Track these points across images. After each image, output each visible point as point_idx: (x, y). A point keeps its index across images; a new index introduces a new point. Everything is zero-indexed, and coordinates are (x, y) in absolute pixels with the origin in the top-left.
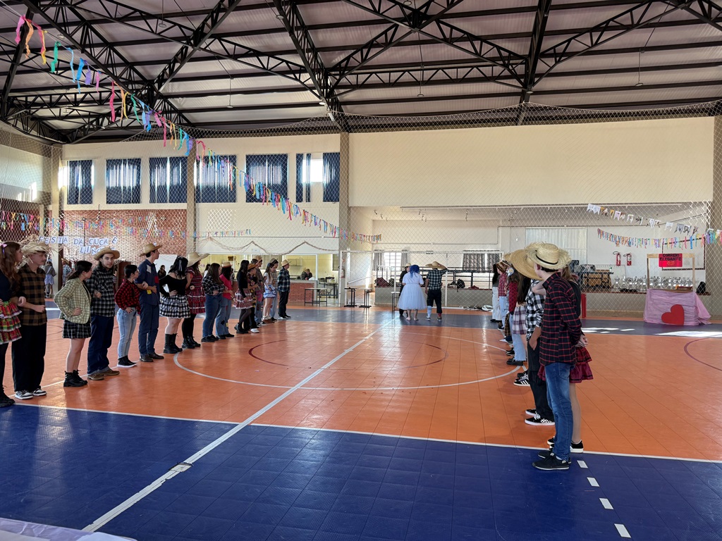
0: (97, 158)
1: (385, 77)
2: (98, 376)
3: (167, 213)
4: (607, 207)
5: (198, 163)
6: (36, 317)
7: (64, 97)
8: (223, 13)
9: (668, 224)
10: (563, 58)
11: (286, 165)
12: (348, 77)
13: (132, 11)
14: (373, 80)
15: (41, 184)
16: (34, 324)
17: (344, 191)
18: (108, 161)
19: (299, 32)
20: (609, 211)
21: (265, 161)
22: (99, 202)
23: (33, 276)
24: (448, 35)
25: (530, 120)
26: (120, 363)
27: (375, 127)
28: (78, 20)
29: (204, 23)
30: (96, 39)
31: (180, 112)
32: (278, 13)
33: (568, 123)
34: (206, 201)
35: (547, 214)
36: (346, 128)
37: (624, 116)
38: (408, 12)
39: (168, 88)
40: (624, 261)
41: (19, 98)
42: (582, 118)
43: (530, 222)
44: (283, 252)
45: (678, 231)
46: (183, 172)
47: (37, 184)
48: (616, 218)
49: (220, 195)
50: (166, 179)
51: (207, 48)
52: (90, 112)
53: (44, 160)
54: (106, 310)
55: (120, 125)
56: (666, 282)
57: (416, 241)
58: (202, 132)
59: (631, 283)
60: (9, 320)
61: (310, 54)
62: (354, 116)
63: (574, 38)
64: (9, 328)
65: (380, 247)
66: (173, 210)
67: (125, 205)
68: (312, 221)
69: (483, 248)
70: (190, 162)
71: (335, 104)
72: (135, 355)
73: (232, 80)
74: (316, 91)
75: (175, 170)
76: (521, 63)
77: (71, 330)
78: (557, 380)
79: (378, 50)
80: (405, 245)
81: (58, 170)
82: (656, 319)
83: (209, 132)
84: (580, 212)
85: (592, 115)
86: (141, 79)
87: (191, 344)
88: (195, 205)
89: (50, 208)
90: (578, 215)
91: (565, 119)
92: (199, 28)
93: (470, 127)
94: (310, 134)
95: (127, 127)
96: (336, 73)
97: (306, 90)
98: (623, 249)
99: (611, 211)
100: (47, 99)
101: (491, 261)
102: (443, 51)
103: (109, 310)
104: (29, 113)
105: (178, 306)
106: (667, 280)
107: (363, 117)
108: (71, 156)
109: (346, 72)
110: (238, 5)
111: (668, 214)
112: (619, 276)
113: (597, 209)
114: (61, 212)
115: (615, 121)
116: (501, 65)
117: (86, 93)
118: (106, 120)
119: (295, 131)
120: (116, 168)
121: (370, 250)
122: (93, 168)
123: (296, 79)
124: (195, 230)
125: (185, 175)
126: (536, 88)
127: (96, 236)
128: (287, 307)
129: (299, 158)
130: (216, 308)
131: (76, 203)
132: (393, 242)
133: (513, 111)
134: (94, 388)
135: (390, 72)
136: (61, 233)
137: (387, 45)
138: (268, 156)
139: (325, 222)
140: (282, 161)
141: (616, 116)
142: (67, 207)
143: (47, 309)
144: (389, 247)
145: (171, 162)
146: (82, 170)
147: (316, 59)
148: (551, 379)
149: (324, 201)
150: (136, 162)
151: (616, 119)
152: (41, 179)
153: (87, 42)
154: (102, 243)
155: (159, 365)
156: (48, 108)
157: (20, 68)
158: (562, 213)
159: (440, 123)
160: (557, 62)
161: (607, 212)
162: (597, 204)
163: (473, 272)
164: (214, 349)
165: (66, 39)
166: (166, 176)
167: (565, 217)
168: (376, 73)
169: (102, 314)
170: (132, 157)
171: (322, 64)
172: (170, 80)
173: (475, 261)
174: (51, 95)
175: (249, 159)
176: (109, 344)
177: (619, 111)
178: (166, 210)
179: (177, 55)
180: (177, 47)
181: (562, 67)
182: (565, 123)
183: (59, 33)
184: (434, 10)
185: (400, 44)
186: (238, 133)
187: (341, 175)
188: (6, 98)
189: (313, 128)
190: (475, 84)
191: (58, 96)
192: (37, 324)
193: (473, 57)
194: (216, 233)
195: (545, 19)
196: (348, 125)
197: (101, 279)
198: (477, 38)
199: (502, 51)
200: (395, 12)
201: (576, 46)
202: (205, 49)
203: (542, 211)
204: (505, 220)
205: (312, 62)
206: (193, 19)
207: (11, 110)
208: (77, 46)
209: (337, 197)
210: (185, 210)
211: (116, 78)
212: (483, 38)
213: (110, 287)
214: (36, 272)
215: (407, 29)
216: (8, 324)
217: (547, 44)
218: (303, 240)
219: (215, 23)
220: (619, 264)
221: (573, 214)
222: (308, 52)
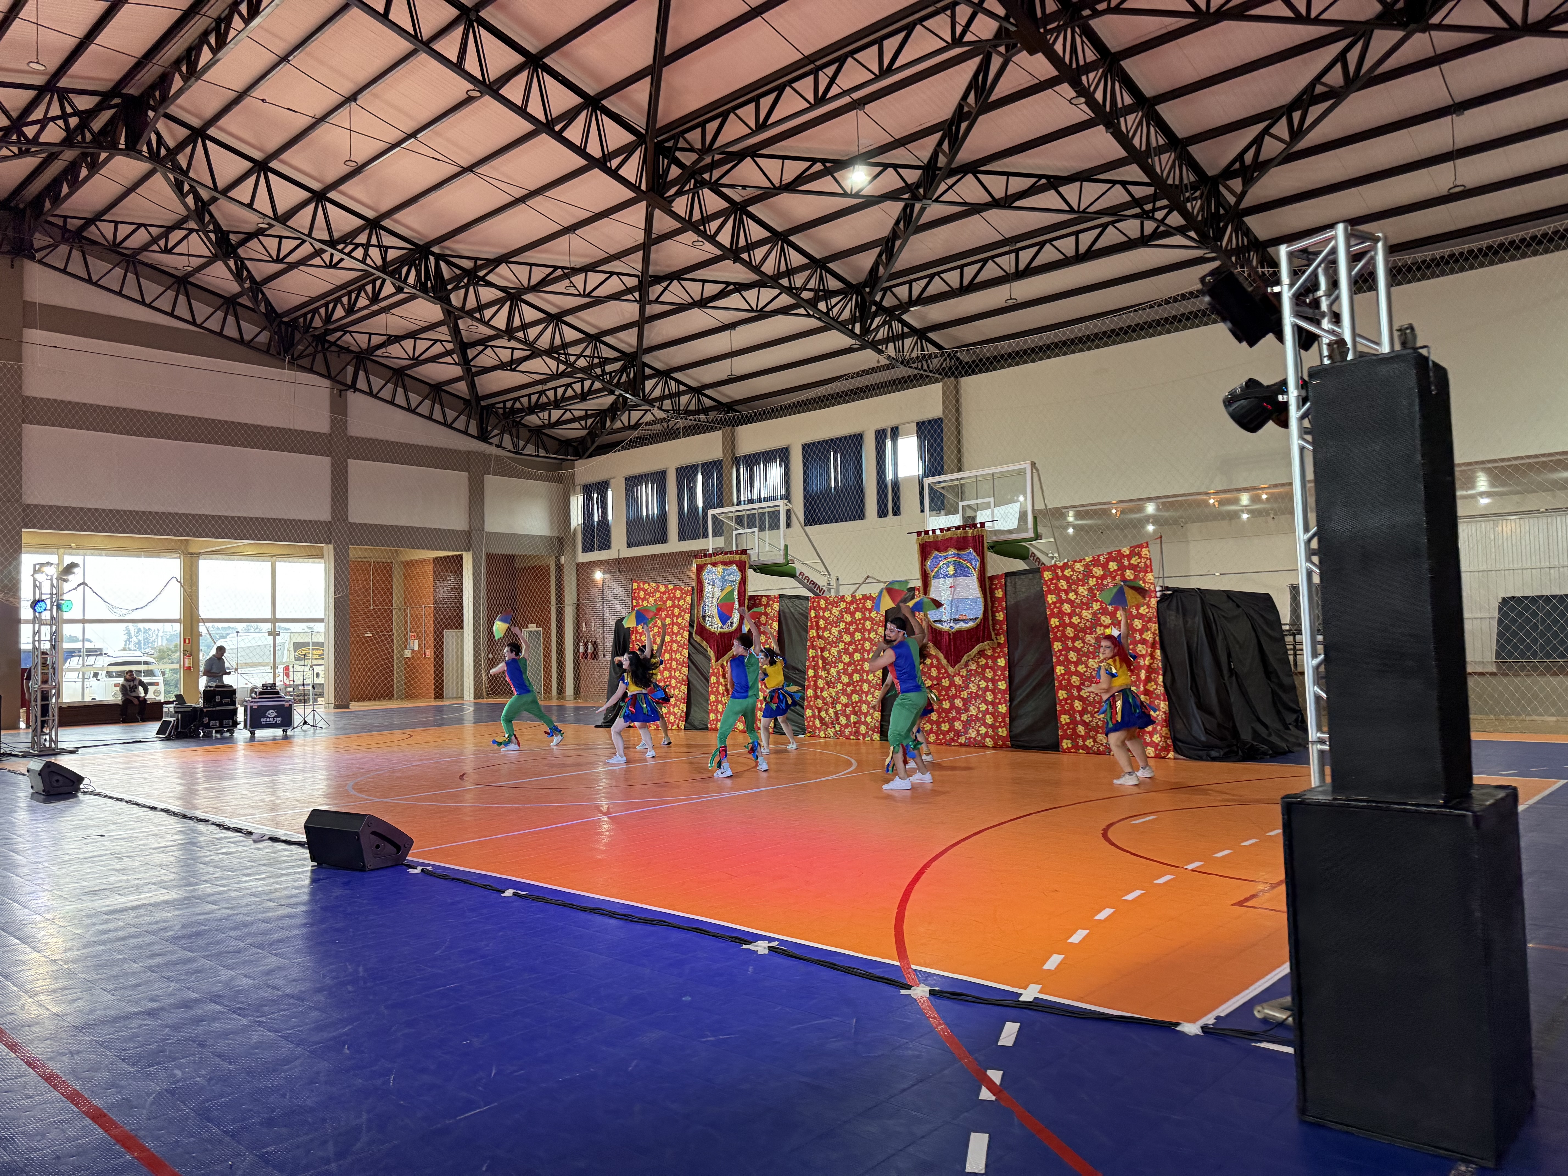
0: (613, 477)
1: (954, 278)
5: (738, 468)
10: (1257, 174)
11: (861, 452)
13: (551, 269)
14: (935, 287)
18: (627, 480)
21: (830, 452)
22: (619, 545)
24: (999, 193)
29: (643, 264)
30: (532, 316)
31: (699, 390)
32: (698, 239)
46: (719, 484)
50: (697, 500)
51: (661, 300)
52: (586, 410)
53: (552, 489)
63: (1266, 130)
70: (727, 468)
75: (709, 481)
79: (901, 242)
81: (569, 502)
83: (749, 414)
92: (642, 272)
108: (585, 478)
114: (576, 565)
116: (1134, 217)
122: (609, 492)
123: (810, 315)
125: (720, 489)
129: (880, 436)
131: (593, 548)
135: (961, 267)
137: (909, 233)
138: (834, 440)
140: (854, 446)
142: (583, 558)
145: (702, 472)
149: (922, 511)
150: (660, 477)
157: (474, 368)
166: (697, 493)
170: (654, 469)
175: (807, 451)
185: (922, 227)
187: (946, 459)
196: (955, 365)
198: (1069, 179)
199: (1136, 188)
201: (1270, 146)
206: (631, 261)
212: (1084, 175)
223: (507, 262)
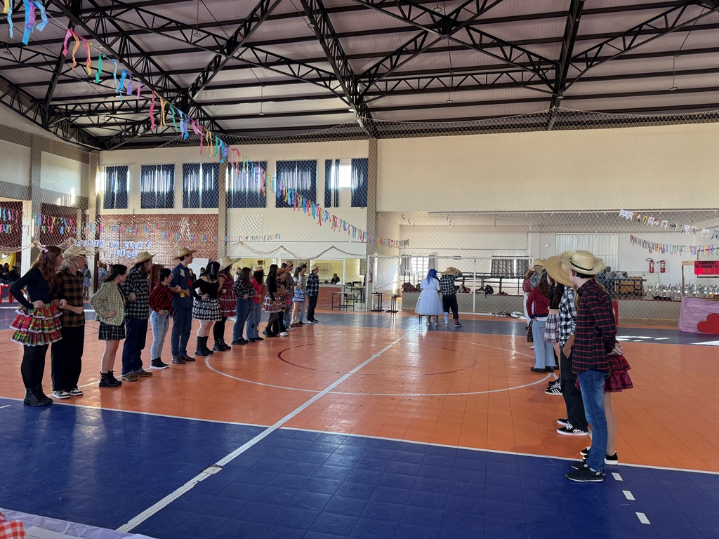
0: (133, 164)
1: (414, 83)
2: (132, 377)
3: (200, 218)
4: (640, 213)
5: (230, 170)
6: (75, 319)
7: (102, 105)
8: (256, 23)
9: (704, 231)
10: (595, 63)
11: (315, 170)
12: (377, 83)
13: (169, 22)
14: (402, 86)
15: (79, 190)
16: (73, 326)
17: (372, 197)
18: (143, 167)
19: (329, 40)
20: (642, 217)
21: (295, 167)
22: (134, 207)
23: (73, 279)
24: (477, 42)
25: (560, 125)
26: (153, 365)
27: (403, 132)
28: (117, 31)
29: (237, 32)
30: (133, 50)
31: (213, 119)
32: (309, 22)
33: (599, 128)
34: (237, 207)
35: (578, 220)
36: (375, 134)
37: (658, 121)
38: (438, 18)
39: (201, 95)
40: (657, 268)
41: (59, 107)
42: (614, 123)
43: (560, 228)
44: (311, 256)
45: (715, 238)
46: (215, 178)
47: (76, 189)
48: (650, 224)
49: (251, 201)
50: (198, 185)
51: (240, 57)
52: (126, 120)
53: (83, 166)
54: (140, 312)
55: (154, 132)
56: (701, 289)
57: (444, 246)
58: (234, 138)
59: (665, 291)
60: (51, 322)
61: (340, 61)
62: (383, 123)
63: (606, 42)
64: (50, 329)
65: (408, 251)
66: (205, 215)
67: (158, 209)
68: (341, 226)
69: (512, 253)
70: (222, 168)
71: (364, 111)
72: (167, 357)
73: (263, 88)
74: (345, 98)
75: (208, 175)
76: (552, 68)
77: (106, 332)
78: (592, 390)
79: (408, 56)
80: (433, 250)
81: (95, 176)
82: (691, 328)
83: (241, 139)
84: (611, 218)
85: (625, 120)
86: (175, 87)
87: (222, 347)
88: (226, 210)
89: (88, 212)
90: (609, 221)
91: (597, 123)
92: (232, 37)
93: (499, 132)
94: (339, 140)
95: (162, 134)
96: (365, 79)
97: (336, 97)
98: (657, 256)
99: (645, 217)
100: (86, 107)
101: (520, 266)
102: (472, 57)
103: (144, 312)
104: (69, 121)
105: (209, 309)
106: (703, 288)
107: (391, 123)
108: (108, 162)
109: (375, 79)
110: (271, 14)
111: (704, 220)
112: (652, 283)
113: (629, 215)
114: (98, 216)
115: (648, 125)
116: (531, 70)
117: (124, 101)
118: (141, 127)
119: (325, 137)
120: (151, 174)
121: (398, 255)
122: (128, 173)
123: (326, 86)
124: (226, 234)
125: (217, 181)
126: (567, 93)
127: (131, 240)
128: (315, 311)
129: (328, 164)
130: (246, 311)
131: (112, 207)
132: (420, 247)
133: (544, 116)
134: (128, 389)
135: (419, 78)
136: (97, 237)
137: (416, 52)
138: (298, 162)
139: (353, 227)
140: (311, 167)
141: (650, 121)
142: (103, 212)
143: (85, 311)
144: (416, 252)
145: (203, 168)
146: (118, 176)
147: (346, 66)
148: (585, 388)
149: (352, 206)
150: (170, 168)
151: (650, 123)
152: (79, 184)
153: (125, 52)
154: (136, 246)
155: (190, 367)
156: (87, 116)
157: (61, 77)
158: (594, 219)
159: (469, 129)
160: (588, 67)
161: (640, 218)
162: (630, 210)
163: (501, 278)
164: (244, 352)
165: (105, 50)
166: (199, 181)
167: (596, 222)
168: (405, 79)
169: (136, 316)
170: (166, 162)
171: (352, 71)
172: (203, 88)
173: (504, 266)
174: (90, 103)
175: (279, 166)
176: (143, 346)
177: (652, 116)
178: (198, 215)
179: (211, 64)
180: (210, 57)
181: (593, 71)
182: (596, 128)
183: (99, 44)
184: (464, 16)
185: (430, 50)
186: (269, 139)
187: (369, 181)
188: (48, 106)
189: (342, 134)
190: (504, 89)
191: (97, 105)
192: (75, 326)
193: (503, 62)
194: (247, 238)
195: (577, 24)
196: (376, 131)
197: (136, 282)
198: (507, 44)
199: (532, 57)
200: (426, 19)
201: (608, 50)
202: (237, 58)
203: (573, 217)
204: (535, 226)
205: (342, 69)
206: (227, 29)
207: (52, 118)
208: (116, 56)
209: (365, 203)
210: (217, 215)
211: (153, 87)
212: (512, 43)
213: (144, 291)
214: (75, 275)
215: (437, 36)
216: (49, 326)
217: (579, 48)
218: (331, 245)
219: (247, 32)
220: (652, 271)
221: (606, 220)
222: (338, 60)
223: (137, 9)
